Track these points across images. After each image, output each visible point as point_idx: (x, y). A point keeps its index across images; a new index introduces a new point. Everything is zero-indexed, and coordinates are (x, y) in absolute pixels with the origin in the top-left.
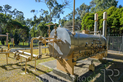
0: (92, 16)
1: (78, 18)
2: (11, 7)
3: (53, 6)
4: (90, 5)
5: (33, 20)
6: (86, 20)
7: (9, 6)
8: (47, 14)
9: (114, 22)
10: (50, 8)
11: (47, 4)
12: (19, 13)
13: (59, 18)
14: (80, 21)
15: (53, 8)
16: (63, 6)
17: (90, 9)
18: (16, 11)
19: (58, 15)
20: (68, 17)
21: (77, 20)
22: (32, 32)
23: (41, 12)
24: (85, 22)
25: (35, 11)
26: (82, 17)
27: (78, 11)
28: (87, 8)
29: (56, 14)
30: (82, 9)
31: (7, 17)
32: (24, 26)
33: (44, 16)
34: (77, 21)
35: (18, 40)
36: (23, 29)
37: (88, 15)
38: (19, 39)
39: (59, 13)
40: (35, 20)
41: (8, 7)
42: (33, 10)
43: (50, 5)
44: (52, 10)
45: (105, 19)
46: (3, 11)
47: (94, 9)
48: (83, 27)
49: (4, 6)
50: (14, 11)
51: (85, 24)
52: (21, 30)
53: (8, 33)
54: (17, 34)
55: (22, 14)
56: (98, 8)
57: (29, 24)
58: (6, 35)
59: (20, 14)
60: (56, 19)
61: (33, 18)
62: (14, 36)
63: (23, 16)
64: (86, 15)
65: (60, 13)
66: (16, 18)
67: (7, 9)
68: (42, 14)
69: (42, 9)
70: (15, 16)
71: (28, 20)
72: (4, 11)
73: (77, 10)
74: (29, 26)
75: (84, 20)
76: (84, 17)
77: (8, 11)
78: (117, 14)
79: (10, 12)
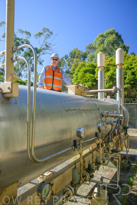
0: (91, 68)
1: (68, 72)
3: (23, 50)
4: (87, 51)
6: (80, 74)
9: (127, 78)
10: (18, 52)
14: (70, 77)
15: (23, 53)
16: (41, 50)
17: (86, 57)
19: (32, 66)
24: (79, 78)
26: (74, 70)
28: (82, 56)
30: (74, 58)
37: (84, 65)
47: (93, 56)
51: (78, 80)
64: (80, 66)
73: (66, 59)
75: (76, 75)
76: (77, 69)
78: (131, 65)
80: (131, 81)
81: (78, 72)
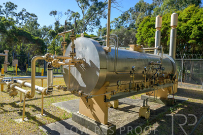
1: (132, 26)
2: (16, 6)
3: (89, 5)
4: (153, 3)
5: (53, 29)
6: (144, 29)
7: (13, 4)
8: (77, 19)
9: (193, 33)
10: (84, 7)
11: (78, 1)
12: (30, 16)
13: (99, 26)
14: (134, 30)
15: (88, 8)
16: (105, 4)
17: (152, 9)
18: (24, 13)
19: (96, 20)
20: (114, 24)
21: (129, 29)
22: (50, 49)
23: (67, 15)
24: (143, 33)
25: (58, 13)
26: (138, 24)
27: (133, 14)
28: (148, 8)
29: (94, 19)
30: (139, 11)
31: (8, 23)
32: (36, 38)
33: (72, 22)
34: (129, 31)
35: (25, 63)
36: (34, 43)
37: (148, 20)
38: (28, 61)
39: (98, 17)
40: (57, 28)
41: (11, 6)
42: (53, 12)
43: (83, 2)
44: (86, 12)
45: (174, 26)
46: (2, 14)
47: (159, 10)
48: (138, 41)
49: (4, 4)
50: (21, 13)
51: (142, 35)
52: (30, 46)
53: (8, 51)
54: (24, 52)
55: (34, 18)
56: (167, 8)
57: (46, 36)
58: (4, 53)
59: (32, 18)
60: (93, 27)
61: (54, 25)
62: (18, 56)
63: (36, 22)
64: (144, 21)
65: (100, 17)
66: (24, 25)
67: (9, 10)
68: (69, 18)
69: (69, 10)
70: (24, 21)
71: (45, 29)
72: (4, 13)
73: (131, 12)
74: (46, 39)
75: (140, 30)
76: (141, 24)
77: (11, 13)
78: (199, 19)
79: (15, 14)
80: (197, 36)
81: (142, 26)
